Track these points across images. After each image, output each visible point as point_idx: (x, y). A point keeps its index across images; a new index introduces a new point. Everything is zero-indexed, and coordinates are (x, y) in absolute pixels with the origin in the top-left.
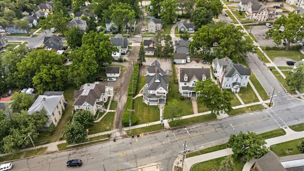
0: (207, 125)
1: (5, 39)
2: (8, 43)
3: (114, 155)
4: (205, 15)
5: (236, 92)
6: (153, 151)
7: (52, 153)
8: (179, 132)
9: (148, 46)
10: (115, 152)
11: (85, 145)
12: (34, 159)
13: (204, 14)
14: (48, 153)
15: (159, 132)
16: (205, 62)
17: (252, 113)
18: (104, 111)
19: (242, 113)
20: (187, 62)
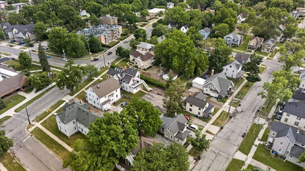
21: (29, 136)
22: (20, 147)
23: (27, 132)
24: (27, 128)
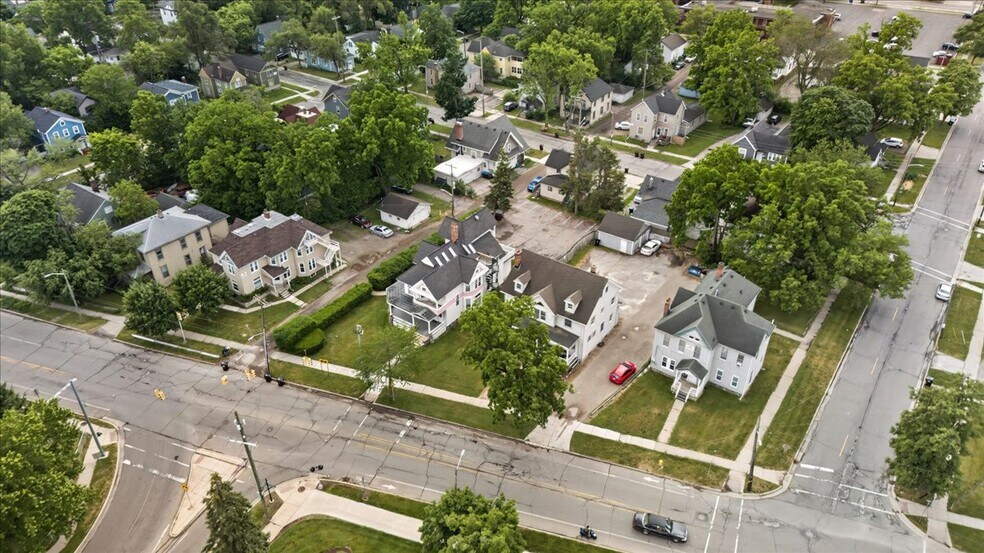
0: (476, 442)
1: (275, 73)
2: (278, 86)
3: (191, 397)
4: (828, 116)
5: (682, 396)
6: (271, 434)
7: (105, 336)
8: (381, 423)
9: (559, 171)
10: (200, 392)
11: (169, 349)
12: (68, 332)
13: (823, 113)
14: (96, 334)
15: (338, 398)
16: (694, 271)
17: (657, 481)
18: (280, 295)
19: (621, 462)
20: (637, 253)
21: (802, 465)
22: (857, 468)
23: (786, 484)
24: (771, 489)
